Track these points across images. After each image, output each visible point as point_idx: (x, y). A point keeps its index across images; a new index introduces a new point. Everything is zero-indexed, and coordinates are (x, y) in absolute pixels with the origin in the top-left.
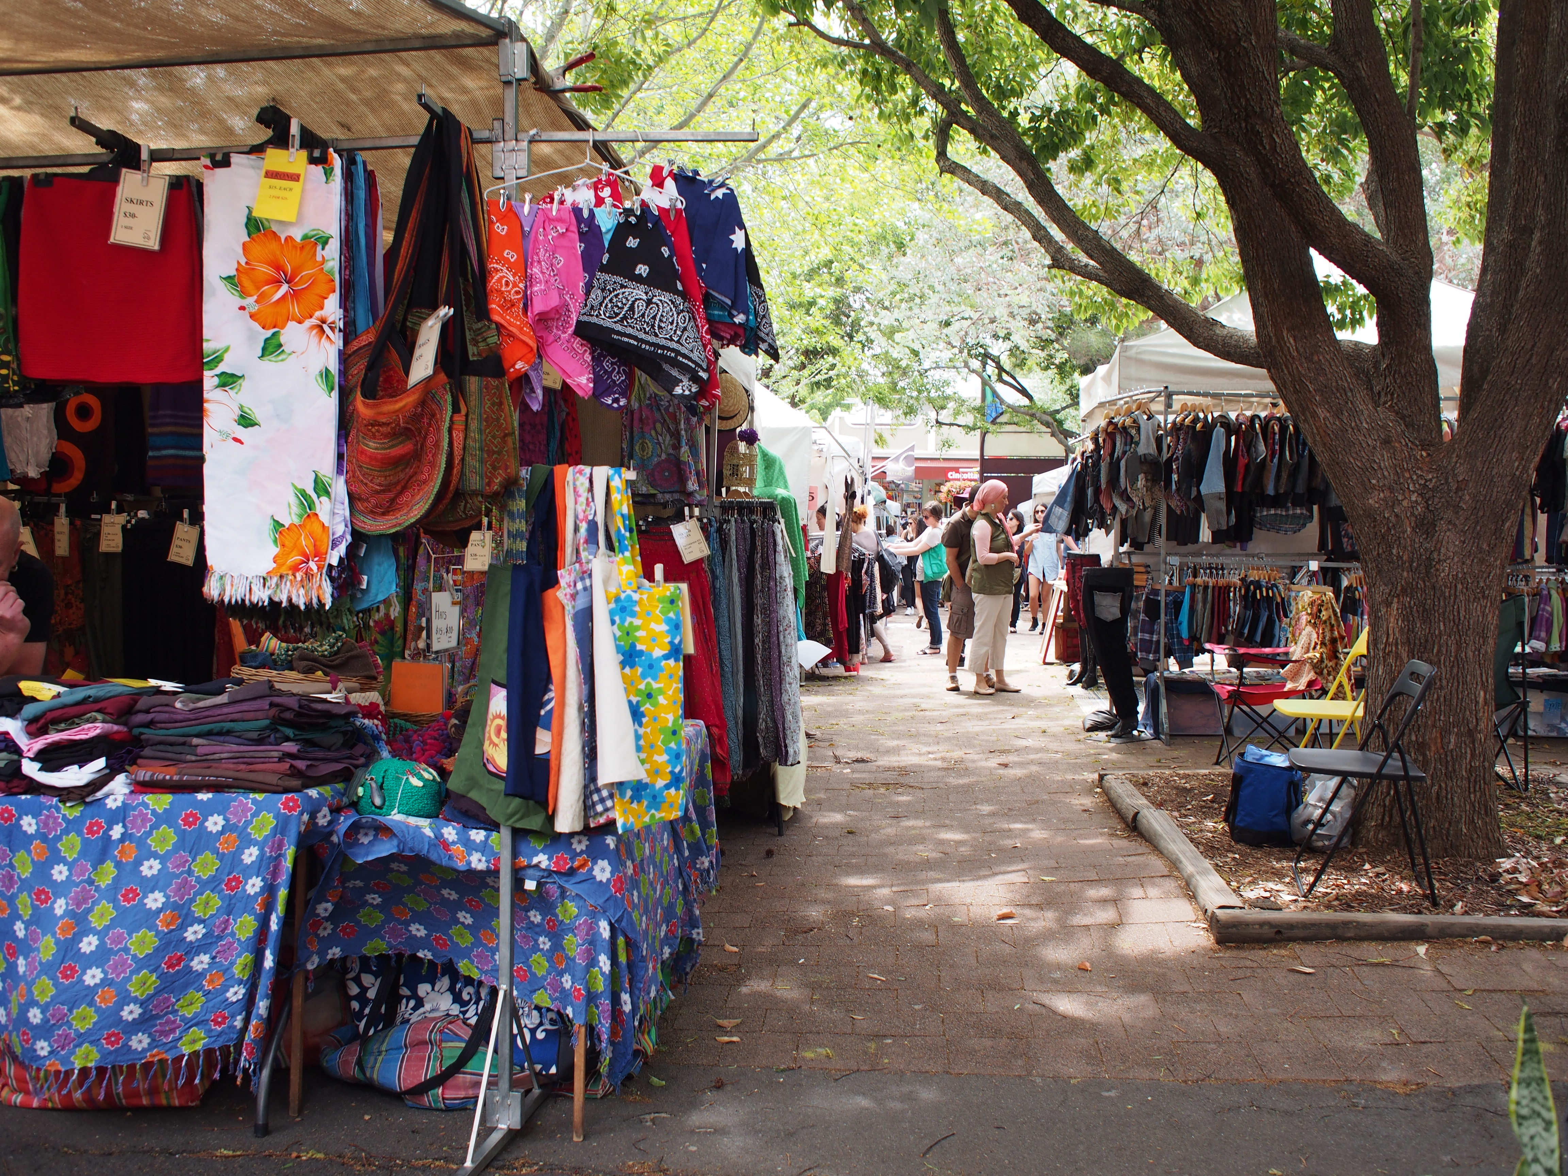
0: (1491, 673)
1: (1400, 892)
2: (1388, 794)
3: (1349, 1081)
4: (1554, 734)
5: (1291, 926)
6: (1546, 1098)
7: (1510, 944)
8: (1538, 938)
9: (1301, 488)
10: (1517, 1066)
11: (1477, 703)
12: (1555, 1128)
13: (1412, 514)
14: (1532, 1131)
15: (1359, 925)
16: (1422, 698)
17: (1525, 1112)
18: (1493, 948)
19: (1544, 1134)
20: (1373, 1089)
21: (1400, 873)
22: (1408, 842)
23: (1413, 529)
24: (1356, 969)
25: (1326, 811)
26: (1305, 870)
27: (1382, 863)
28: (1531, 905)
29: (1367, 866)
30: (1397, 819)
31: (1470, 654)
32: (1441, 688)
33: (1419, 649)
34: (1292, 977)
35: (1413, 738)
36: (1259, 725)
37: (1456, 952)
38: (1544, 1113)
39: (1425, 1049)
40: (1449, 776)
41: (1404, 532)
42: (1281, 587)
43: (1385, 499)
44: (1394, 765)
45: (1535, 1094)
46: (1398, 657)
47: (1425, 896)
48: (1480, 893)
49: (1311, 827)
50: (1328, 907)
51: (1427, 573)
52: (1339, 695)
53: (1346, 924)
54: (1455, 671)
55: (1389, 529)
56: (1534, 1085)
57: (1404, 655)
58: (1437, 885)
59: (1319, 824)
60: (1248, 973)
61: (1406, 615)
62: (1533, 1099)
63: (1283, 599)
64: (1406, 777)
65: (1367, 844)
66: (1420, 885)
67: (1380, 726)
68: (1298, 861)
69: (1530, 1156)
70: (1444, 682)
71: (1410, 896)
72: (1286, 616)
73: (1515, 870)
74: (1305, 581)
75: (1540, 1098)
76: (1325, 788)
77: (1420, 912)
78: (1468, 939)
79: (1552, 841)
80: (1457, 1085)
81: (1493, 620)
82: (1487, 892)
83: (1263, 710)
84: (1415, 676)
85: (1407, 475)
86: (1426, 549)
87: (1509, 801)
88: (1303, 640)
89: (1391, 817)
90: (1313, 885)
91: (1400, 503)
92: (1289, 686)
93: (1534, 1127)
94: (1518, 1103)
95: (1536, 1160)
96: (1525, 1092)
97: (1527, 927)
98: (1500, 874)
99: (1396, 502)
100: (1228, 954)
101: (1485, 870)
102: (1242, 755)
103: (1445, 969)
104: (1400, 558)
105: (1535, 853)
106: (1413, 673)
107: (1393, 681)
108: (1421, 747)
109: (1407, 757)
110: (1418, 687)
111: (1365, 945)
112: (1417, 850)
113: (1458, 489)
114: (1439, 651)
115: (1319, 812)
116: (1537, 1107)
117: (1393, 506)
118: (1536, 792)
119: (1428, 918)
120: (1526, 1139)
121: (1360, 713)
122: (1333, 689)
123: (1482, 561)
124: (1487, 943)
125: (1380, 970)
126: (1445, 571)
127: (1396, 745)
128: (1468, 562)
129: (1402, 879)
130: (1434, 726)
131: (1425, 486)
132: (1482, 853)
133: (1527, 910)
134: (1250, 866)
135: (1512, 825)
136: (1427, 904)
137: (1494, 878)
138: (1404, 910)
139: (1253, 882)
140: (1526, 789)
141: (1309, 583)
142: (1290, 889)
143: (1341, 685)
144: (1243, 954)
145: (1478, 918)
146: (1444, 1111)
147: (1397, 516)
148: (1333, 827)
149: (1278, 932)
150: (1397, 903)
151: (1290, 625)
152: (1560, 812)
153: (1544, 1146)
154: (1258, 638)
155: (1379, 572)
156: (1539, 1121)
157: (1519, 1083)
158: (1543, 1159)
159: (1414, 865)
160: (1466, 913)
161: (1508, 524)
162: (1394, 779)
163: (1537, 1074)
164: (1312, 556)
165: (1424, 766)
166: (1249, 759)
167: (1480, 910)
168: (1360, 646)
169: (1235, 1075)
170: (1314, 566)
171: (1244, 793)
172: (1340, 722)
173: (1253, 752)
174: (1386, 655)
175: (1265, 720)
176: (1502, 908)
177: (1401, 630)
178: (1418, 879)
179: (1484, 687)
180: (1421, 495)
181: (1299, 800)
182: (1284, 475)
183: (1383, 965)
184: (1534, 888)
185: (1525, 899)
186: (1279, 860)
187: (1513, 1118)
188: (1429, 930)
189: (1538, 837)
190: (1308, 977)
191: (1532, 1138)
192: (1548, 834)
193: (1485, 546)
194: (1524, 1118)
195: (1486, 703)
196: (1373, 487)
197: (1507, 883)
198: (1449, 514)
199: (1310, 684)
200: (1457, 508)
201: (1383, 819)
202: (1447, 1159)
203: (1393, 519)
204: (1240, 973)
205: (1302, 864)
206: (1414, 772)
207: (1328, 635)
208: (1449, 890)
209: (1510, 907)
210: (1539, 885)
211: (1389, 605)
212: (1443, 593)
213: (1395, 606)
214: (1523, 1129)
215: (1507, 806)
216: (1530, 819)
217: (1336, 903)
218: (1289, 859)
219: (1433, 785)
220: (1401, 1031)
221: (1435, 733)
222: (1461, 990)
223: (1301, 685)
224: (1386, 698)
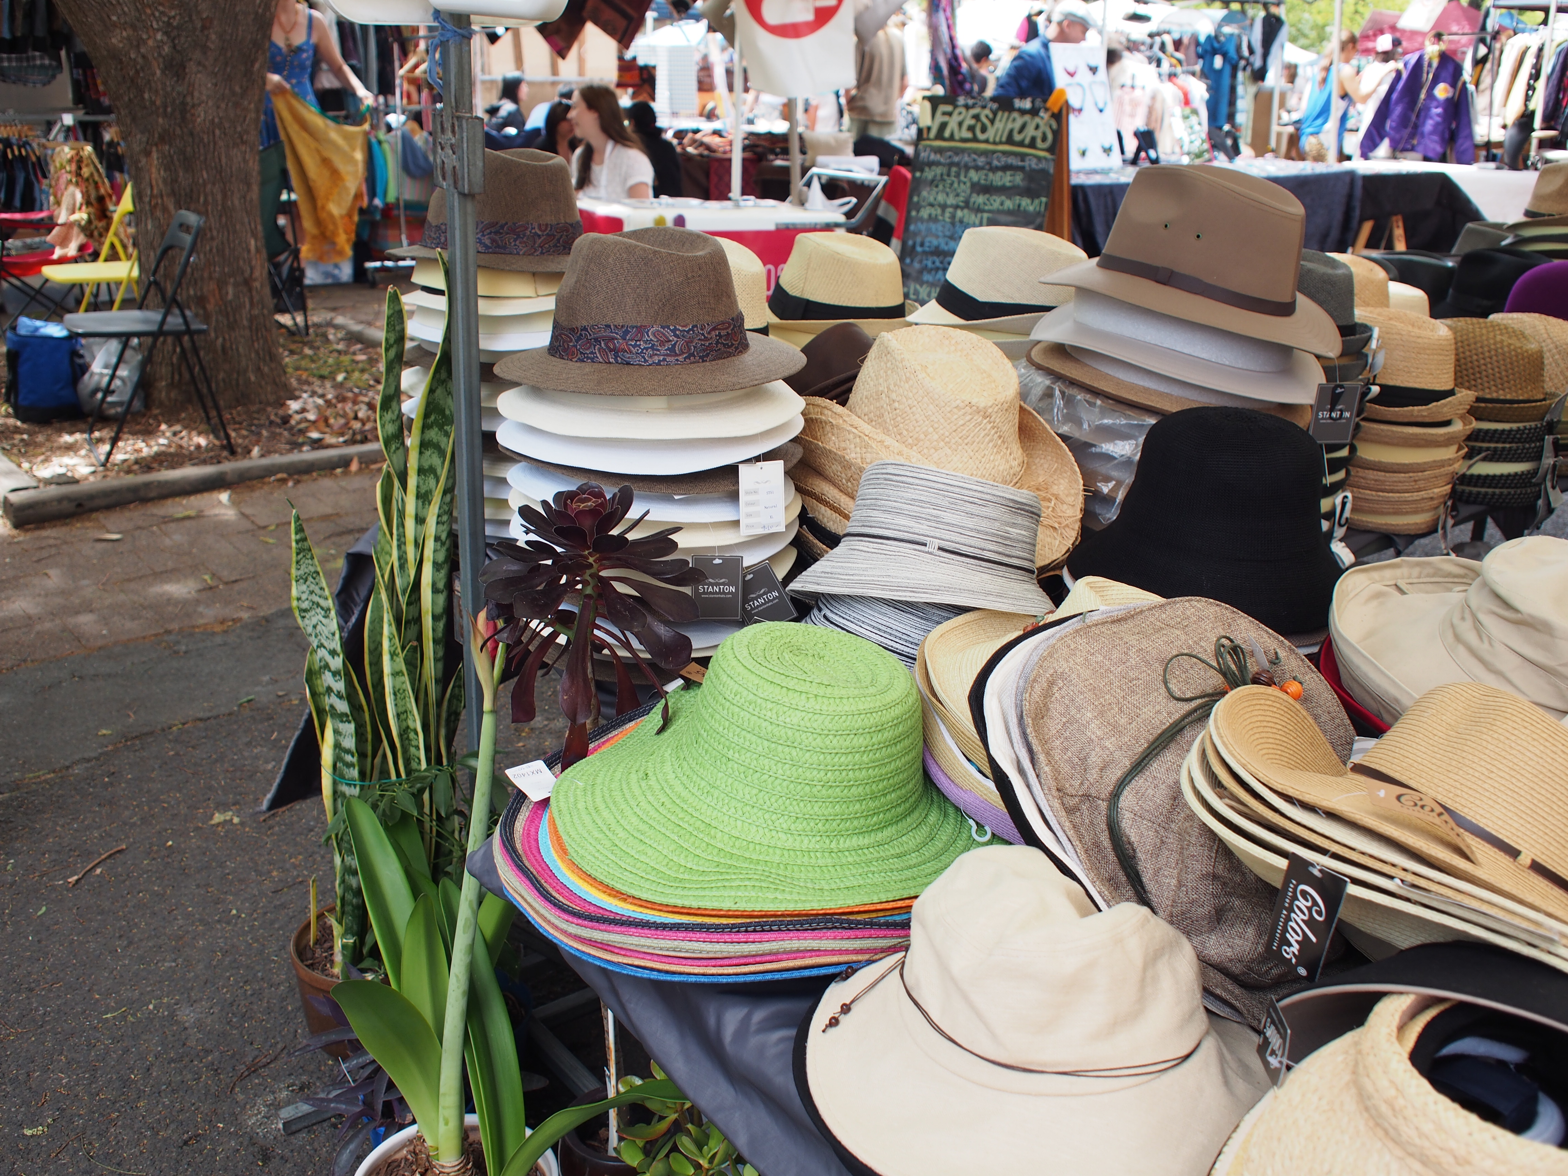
0: (259, 220)
1: (198, 447)
2: (175, 351)
3: (168, 632)
4: (329, 281)
5: (92, 496)
6: (322, 589)
7: (305, 477)
8: (328, 467)
9: (40, 31)
10: (294, 565)
11: (249, 251)
12: (333, 613)
13: (160, 55)
14: (314, 620)
15: (161, 484)
16: (192, 250)
17: (305, 605)
18: (290, 484)
19: (324, 621)
20: (192, 635)
21: (195, 429)
22: (201, 397)
23: (163, 72)
24: (163, 527)
25: (113, 377)
26: (100, 440)
27: (178, 421)
28: (320, 440)
29: (163, 427)
30: (187, 376)
31: (236, 202)
32: (212, 238)
33: (186, 200)
34: (100, 546)
35: (192, 292)
36: (33, 298)
37: (257, 494)
38: (322, 602)
39: (237, 587)
40: (232, 326)
41: (154, 74)
42: (35, 145)
43: (128, 38)
44: (175, 321)
45: (313, 587)
46: (165, 209)
47: (223, 447)
48: (274, 436)
49: (99, 395)
50: (129, 471)
51: (184, 119)
52: (113, 257)
53: (147, 485)
54: (224, 220)
55: (137, 72)
56: (310, 579)
57: (171, 207)
58: (233, 434)
59: (108, 391)
60: (53, 551)
61: (168, 165)
62: (312, 592)
63: (38, 158)
64: (189, 331)
65: (161, 405)
66: (217, 437)
67: (156, 283)
68: (91, 432)
69: (315, 645)
70: (215, 233)
71: (208, 449)
72: (45, 177)
73: (303, 410)
74: (61, 137)
75: (317, 591)
76: (109, 353)
77: (219, 462)
78: (267, 480)
79: (334, 379)
80: (269, 612)
81: (254, 166)
82: (281, 434)
83: (33, 281)
84: (184, 227)
85: (148, 11)
86: (179, 93)
87: (293, 347)
88: (66, 201)
89: (180, 374)
90: (109, 454)
91: (145, 42)
92: (58, 253)
93: (316, 617)
94: (299, 599)
95: (321, 646)
96: (304, 588)
97: (317, 460)
98: (290, 416)
99: (141, 42)
100: (29, 536)
101: (276, 414)
102: (14, 328)
103: (248, 511)
104: (153, 103)
105: (320, 391)
106: (181, 225)
107: (163, 234)
108: (201, 301)
109: (188, 313)
110: (188, 239)
111: (169, 502)
112: (210, 404)
113: (204, 28)
114: (206, 201)
115: (106, 380)
116: (316, 599)
117: (138, 46)
118: (317, 335)
119: (229, 466)
120: (310, 629)
121: (135, 273)
122: (105, 251)
123: (237, 105)
124: (284, 481)
125: (187, 523)
126: (202, 116)
127: (174, 301)
128: (223, 106)
129: (200, 434)
130: (211, 278)
131: (169, 24)
132: (272, 398)
133: (317, 444)
134: (40, 445)
135: (297, 369)
136: (225, 453)
137: (286, 420)
138: (204, 462)
139: (47, 460)
140: (307, 334)
141: (66, 138)
142: (87, 461)
143: (113, 246)
144: (45, 533)
145: (276, 459)
146: (259, 638)
147: (144, 57)
148: (121, 393)
149: (80, 505)
150: (196, 457)
151: (50, 186)
152: (339, 352)
153: (326, 632)
154: (17, 202)
155: (134, 119)
156: (319, 610)
157: (297, 581)
158: (326, 644)
159: (208, 419)
160: (262, 456)
161: (257, 66)
162: (177, 335)
163: (312, 569)
164: (67, 110)
165: (206, 319)
166: (22, 331)
167: (275, 452)
168: (127, 203)
169: (52, 653)
170: (68, 119)
171: (24, 369)
172: (118, 284)
173: (26, 324)
174: (153, 208)
175: (39, 291)
176: (296, 446)
177: (165, 181)
178: (214, 432)
179: (254, 235)
180: (166, 33)
181: (84, 368)
182: (19, 15)
183: (188, 518)
184: (321, 424)
185: (315, 435)
186: (71, 433)
187: (297, 613)
188: (229, 478)
189: (322, 377)
190: (116, 544)
191: (315, 627)
192: (331, 373)
193: (237, 89)
194: (305, 611)
195: (258, 251)
196: (114, 25)
197: (299, 423)
198: (197, 55)
199: (82, 248)
200: (205, 49)
201: (173, 378)
202: (266, 678)
203: (140, 60)
204: (45, 553)
205: (97, 434)
206: (195, 326)
207: (93, 195)
208: (244, 437)
209: (302, 444)
210: (326, 420)
211: (148, 154)
212: (202, 140)
213: (155, 155)
214: (306, 621)
215: (292, 352)
216: (313, 361)
217: (136, 467)
218: (82, 431)
219: (217, 338)
220: (213, 575)
221: (213, 286)
222: (265, 528)
223: (72, 250)
224: (159, 252)
